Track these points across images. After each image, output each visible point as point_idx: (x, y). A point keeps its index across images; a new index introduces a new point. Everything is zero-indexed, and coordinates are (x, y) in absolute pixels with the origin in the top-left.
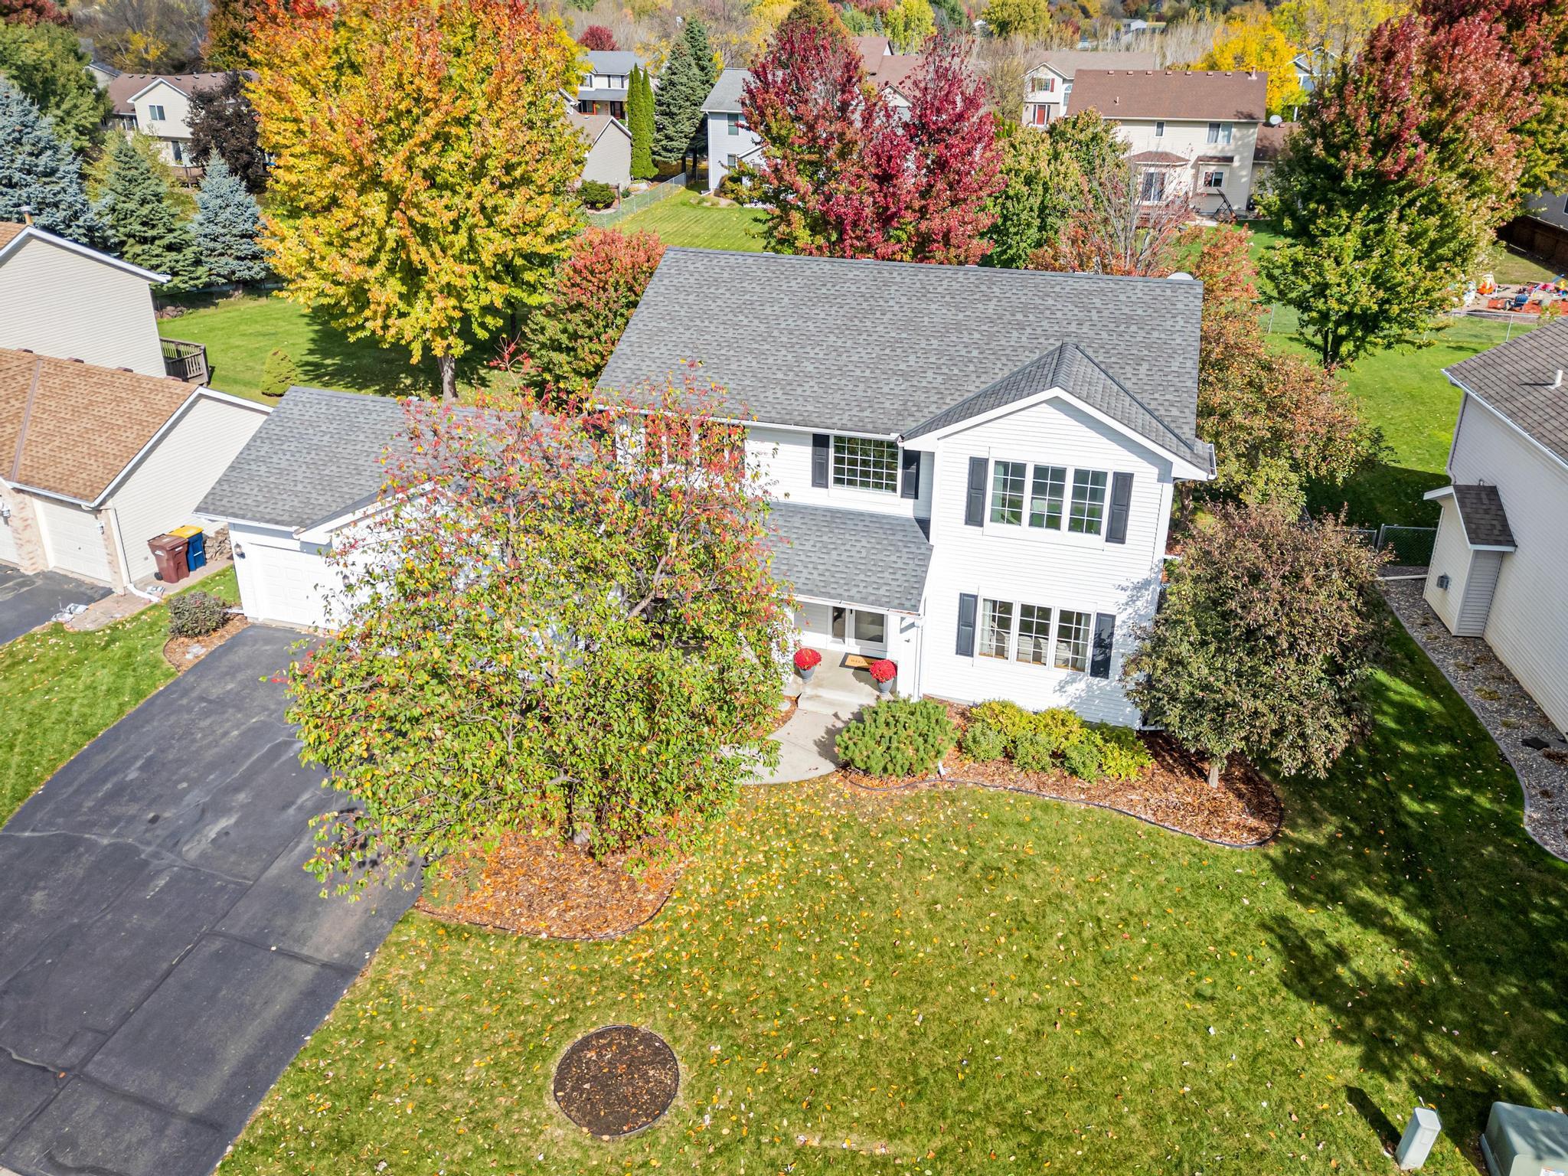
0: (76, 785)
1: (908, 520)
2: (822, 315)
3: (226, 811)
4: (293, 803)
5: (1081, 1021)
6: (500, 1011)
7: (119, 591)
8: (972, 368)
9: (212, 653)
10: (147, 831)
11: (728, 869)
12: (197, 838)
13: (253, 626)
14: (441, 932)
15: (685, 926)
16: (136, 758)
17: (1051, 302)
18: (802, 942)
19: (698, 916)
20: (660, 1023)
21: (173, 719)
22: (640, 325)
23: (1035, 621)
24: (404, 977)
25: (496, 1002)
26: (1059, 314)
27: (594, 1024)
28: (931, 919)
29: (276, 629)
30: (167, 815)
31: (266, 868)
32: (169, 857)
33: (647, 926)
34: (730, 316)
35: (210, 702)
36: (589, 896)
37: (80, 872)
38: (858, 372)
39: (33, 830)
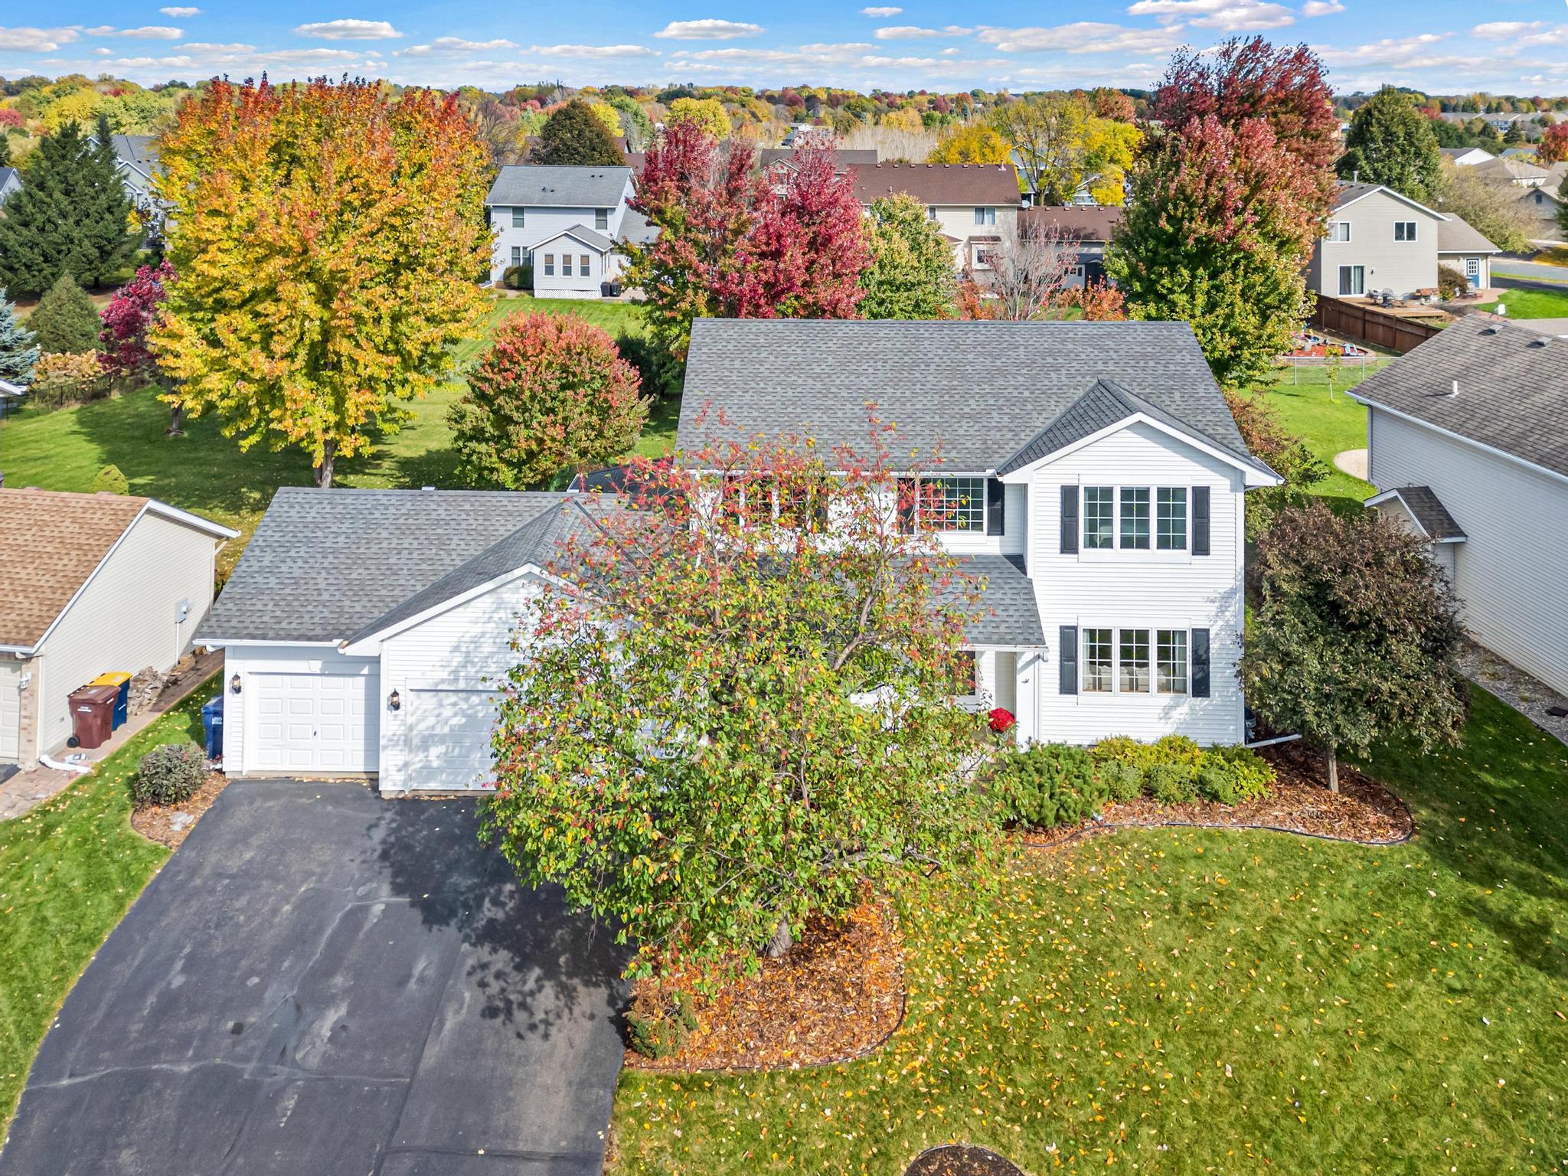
0: (103, 1007)
1: (997, 557)
2: (871, 370)
3: (325, 1002)
4: (409, 976)
5: (1373, 1039)
6: (796, 1161)
7: (29, 766)
8: (1030, 407)
9: (202, 820)
10: (234, 1045)
11: (950, 954)
12: (307, 1039)
13: (235, 782)
14: (676, 1087)
15: (940, 1023)
16: (171, 960)
17: (1070, 346)
18: (1068, 1016)
19: (947, 1011)
20: (980, 1135)
21: (195, 905)
22: (696, 391)
23: (1134, 645)
24: (662, 1149)
25: (787, 1153)
26: (1083, 356)
27: (910, 1151)
28: (1176, 966)
29: (266, 781)
30: (252, 1020)
31: (418, 1059)
32: (283, 1072)
33: (901, 1032)
34: (782, 377)
35: (232, 877)
36: (819, 1011)
37: (171, 1114)
38: (928, 418)
39: (72, 1075)
